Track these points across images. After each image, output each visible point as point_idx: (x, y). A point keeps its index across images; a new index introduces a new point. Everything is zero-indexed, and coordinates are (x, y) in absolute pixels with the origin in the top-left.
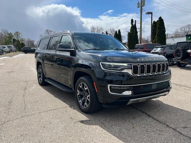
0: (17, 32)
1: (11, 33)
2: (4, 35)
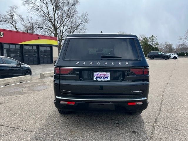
0: (153, 36)
1: (147, 37)
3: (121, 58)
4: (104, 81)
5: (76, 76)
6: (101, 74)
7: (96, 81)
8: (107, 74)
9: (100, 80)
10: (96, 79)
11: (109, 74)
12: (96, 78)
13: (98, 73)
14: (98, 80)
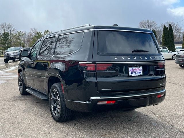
0: (48, 31)
1: (41, 32)
2: (33, 35)
3: (148, 52)
4: (138, 76)
5: (115, 72)
6: (135, 69)
7: (131, 76)
8: (139, 69)
9: (135, 75)
10: (131, 75)
11: (141, 68)
12: (131, 73)
13: (132, 68)
14: (133, 75)
